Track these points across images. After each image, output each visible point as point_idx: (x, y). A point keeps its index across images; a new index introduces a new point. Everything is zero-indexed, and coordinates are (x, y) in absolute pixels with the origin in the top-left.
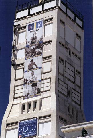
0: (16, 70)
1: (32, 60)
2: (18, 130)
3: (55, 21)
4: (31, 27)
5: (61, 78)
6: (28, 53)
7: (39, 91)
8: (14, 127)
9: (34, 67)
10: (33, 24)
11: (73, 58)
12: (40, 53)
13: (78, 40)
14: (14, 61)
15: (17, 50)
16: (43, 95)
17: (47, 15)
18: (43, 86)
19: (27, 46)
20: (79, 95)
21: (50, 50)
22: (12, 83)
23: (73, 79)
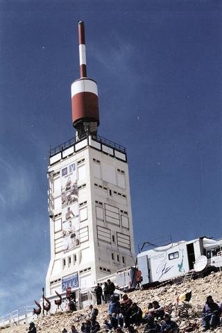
0: (54, 221)
1: (69, 209)
2: (61, 287)
3: (87, 162)
4: (65, 172)
5: (101, 224)
6: (64, 202)
7: (78, 243)
8: (57, 285)
9: (71, 215)
10: (66, 168)
11: (115, 197)
12: (75, 200)
13: (120, 176)
14: (51, 212)
15: (53, 199)
16: (82, 246)
17: (78, 157)
18: (81, 235)
19: (63, 194)
20: (128, 238)
21: (85, 195)
22: (52, 237)
23: (117, 222)
